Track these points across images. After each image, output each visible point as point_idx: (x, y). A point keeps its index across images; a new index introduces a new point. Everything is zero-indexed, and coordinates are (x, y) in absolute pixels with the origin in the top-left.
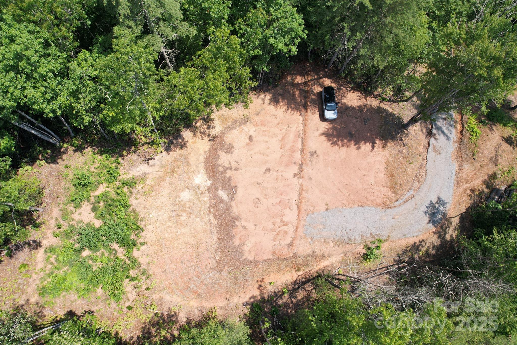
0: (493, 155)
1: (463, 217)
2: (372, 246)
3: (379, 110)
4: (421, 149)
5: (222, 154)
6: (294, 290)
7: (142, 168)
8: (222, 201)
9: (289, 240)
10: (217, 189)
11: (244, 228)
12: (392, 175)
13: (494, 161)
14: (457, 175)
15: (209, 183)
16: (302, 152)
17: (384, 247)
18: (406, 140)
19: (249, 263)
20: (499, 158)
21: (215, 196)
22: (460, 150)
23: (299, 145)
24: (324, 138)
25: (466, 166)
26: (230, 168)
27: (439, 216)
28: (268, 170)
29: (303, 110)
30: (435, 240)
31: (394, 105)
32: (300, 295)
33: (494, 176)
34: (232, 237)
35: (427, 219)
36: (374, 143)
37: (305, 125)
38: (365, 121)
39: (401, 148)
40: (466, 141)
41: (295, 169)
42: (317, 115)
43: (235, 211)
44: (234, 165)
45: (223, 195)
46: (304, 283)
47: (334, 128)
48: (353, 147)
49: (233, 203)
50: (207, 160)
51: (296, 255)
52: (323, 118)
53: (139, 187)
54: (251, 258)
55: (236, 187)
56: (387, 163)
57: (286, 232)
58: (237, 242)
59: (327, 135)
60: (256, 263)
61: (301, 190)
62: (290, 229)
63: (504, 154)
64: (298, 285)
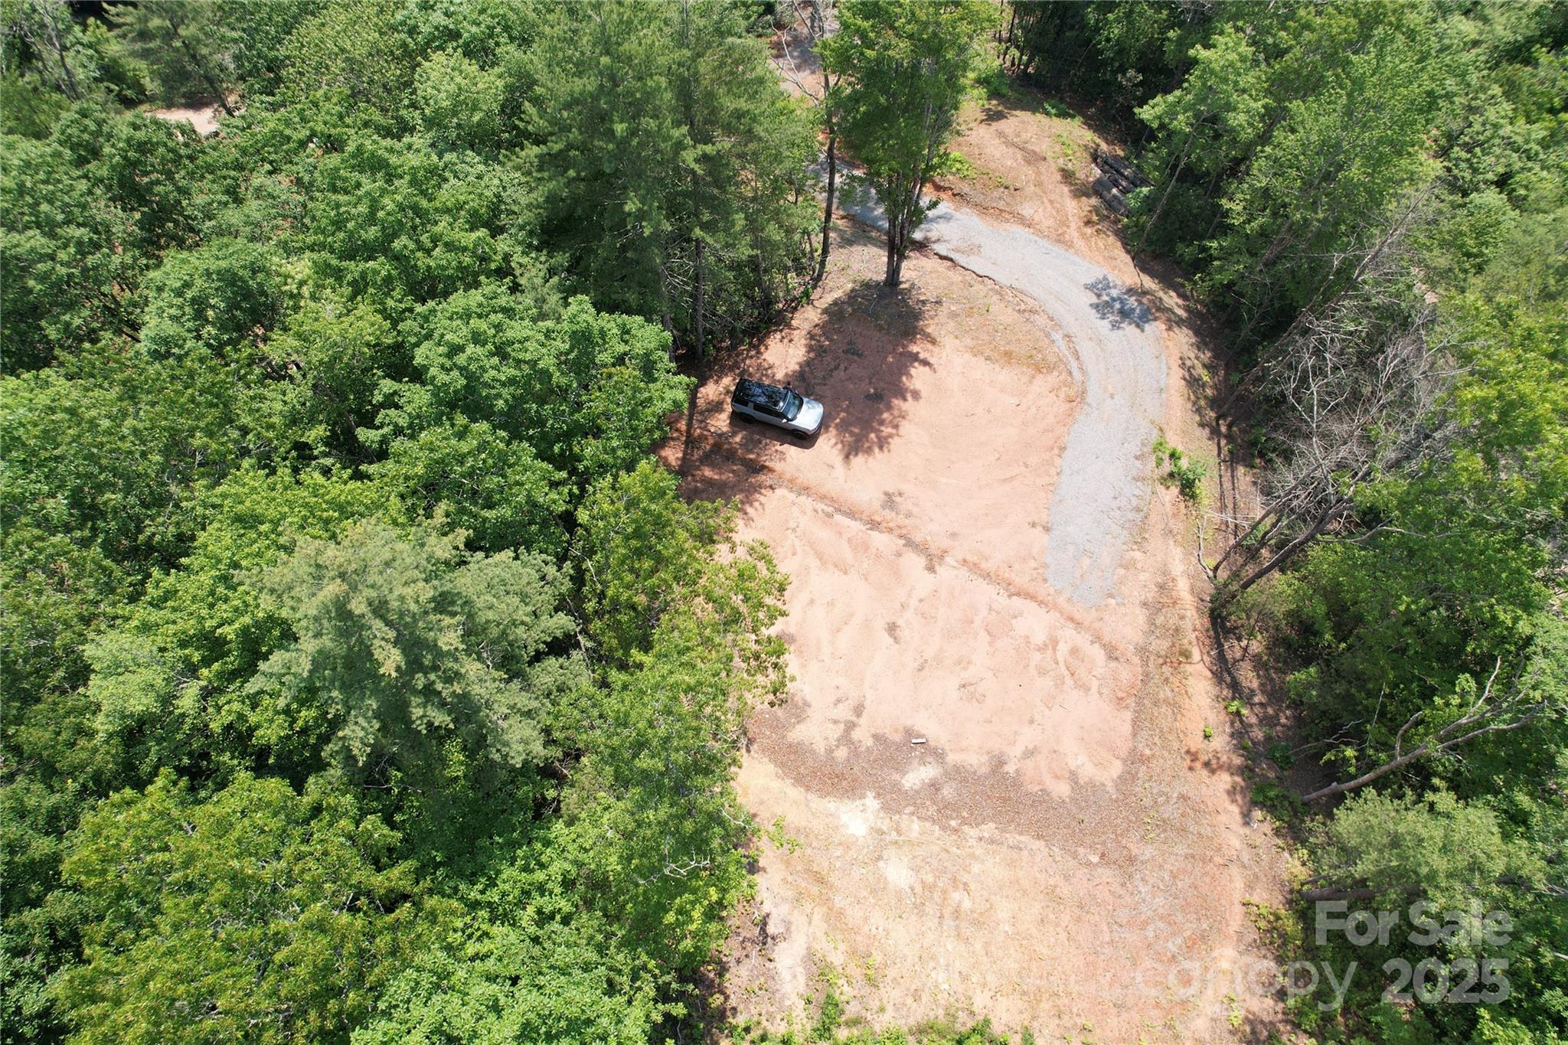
0: (1019, 155)
1: (1143, 266)
2: (1167, 467)
3: (835, 313)
4: (956, 276)
5: (799, 733)
6: (1235, 686)
7: (788, 959)
8: (934, 786)
9: (1098, 653)
10: (896, 788)
11: (1029, 753)
12: (1008, 355)
13: (1034, 158)
14: (1039, 233)
15: (871, 802)
16: (874, 525)
17: (1174, 442)
18: (928, 294)
19: (1128, 778)
20: (1029, 147)
21: (913, 801)
22: (983, 209)
23: (855, 526)
24: (858, 461)
25: (1027, 210)
26: (850, 726)
27: (1132, 302)
28: (892, 628)
29: (762, 478)
30: (1183, 340)
31: (828, 281)
32: (1249, 678)
33: (1067, 176)
34: (1043, 799)
35: (1130, 330)
36: (915, 357)
37: (805, 490)
38: (852, 351)
39: (943, 311)
40: (965, 188)
41: (915, 562)
42: (792, 451)
43: (976, 760)
44: (844, 712)
45: (917, 776)
46: (1221, 657)
47: (844, 427)
48: (908, 405)
49: (952, 758)
50: (799, 780)
51: (1143, 651)
52: (803, 439)
54: (1116, 769)
55: (909, 733)
56: (976, 352)
57: (1074, 651)
58: (1062, 789)
59: (854, 448)
60: (1135, 759)
61: (973, 567)
62: (1069, 636)
63: (1024, 136)
64: (1223, 671)
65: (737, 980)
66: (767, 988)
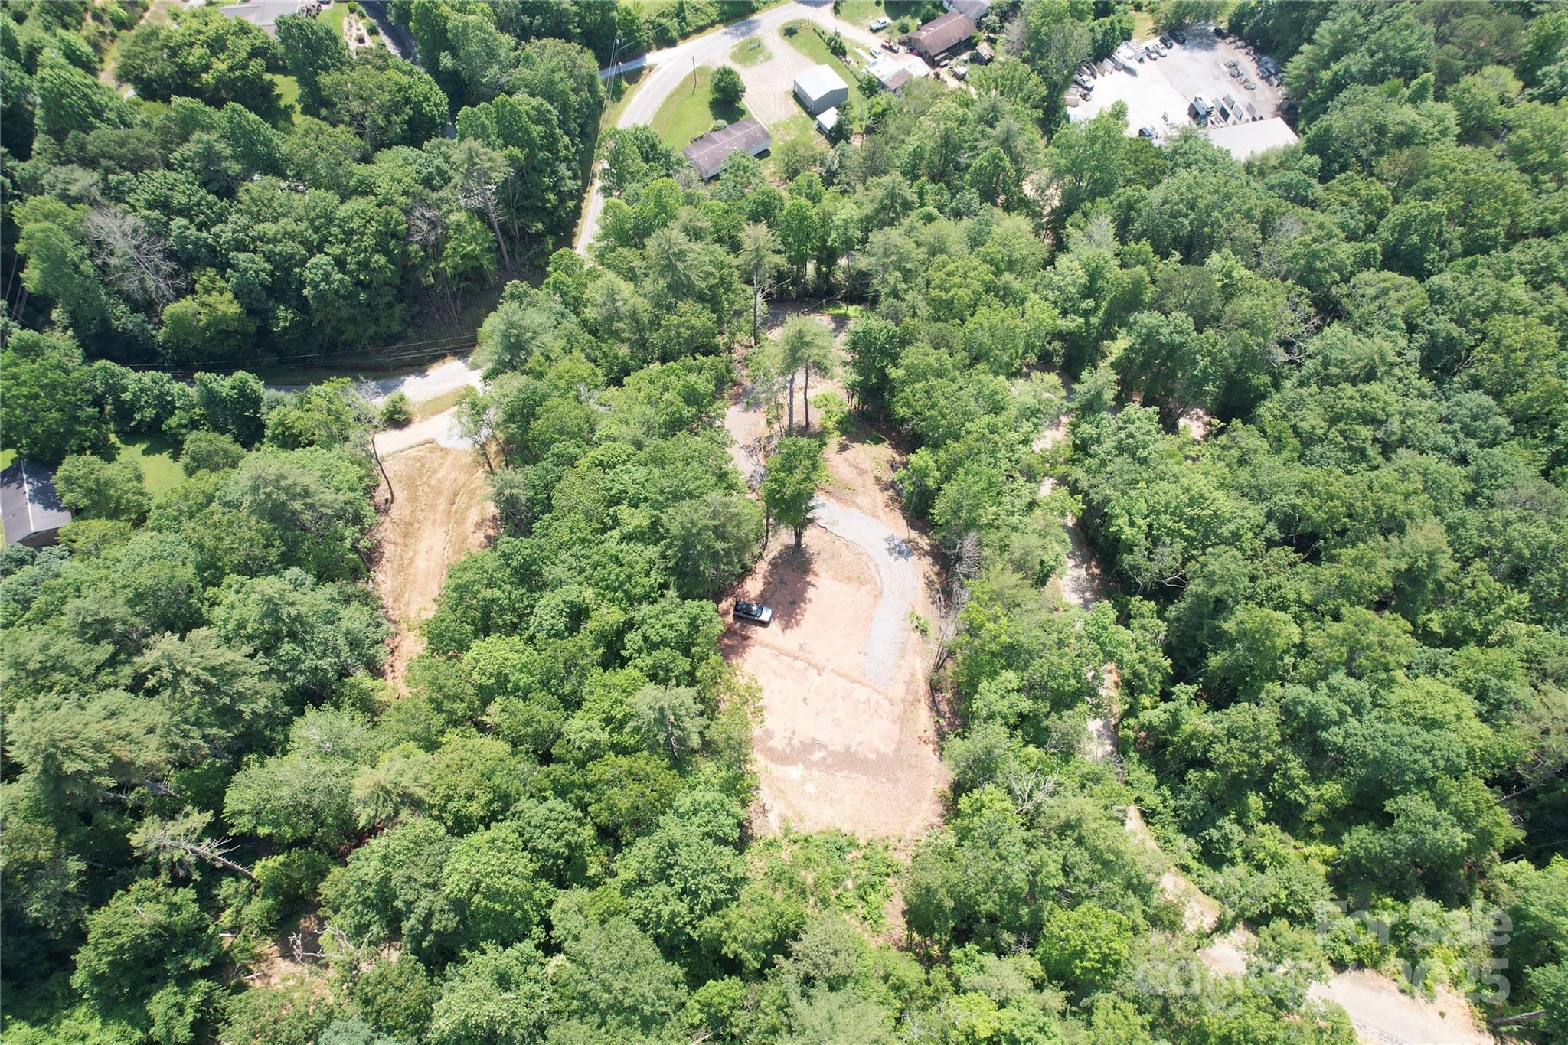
0: (855, 469)
1: (912, 525)
2: (915, 623)
3: (774, 564)
4: (827, 537)
5: (771, 743)
6: (938, 712)
7: (773, 817)
8: (824, 759)
9: (886, 703)
10: (809, 760)
11: (860, 744)
12: (849, 578)
13: (862, 472)
14: (865, 512)
15: (801, 766)
16: (796, 658)
17: (919, 612)
18: (813, 550)
19: (898, 750)
20: (860, 463)
21: (816, 765)
22: (839, 499)
23: (788, 659)
24: (788, 632)
25: (859, 500)
26: (791, 739)
27: (904, 547)
28: (805, 700)
29: (749, 642)
30: (927, 561)
31: (770, 546)
32: (944, 707)
33: (878, 480)
34: (866, 760)
35: (902, 560)
36: (809, 583)
37: (767, 646)
38: (783, 583)
39: (821, 557)
40: (831, 489)
41: (813, 672)
42: (760, 629)
43: (839, 748)
44: (788, 734)
45: (818, 755)
46: (934, 701)
47: (781, 617)
48: (808, 606)
49: (830, 748)
50: (773, 760)
51: (904, 701)
52: (764, 624)
53: (793, 825)
54: (893, 747)
55: (813, 739)
56: (835, 578)
57: (877, 703)
58: (873, 756)
59: (786, 626)
60: (900, 742)
61: (835, 672)
62: (875, 697)
63: (858, 458)
64: (934, 706)
65: (756, 825)
66: (767, 825)
